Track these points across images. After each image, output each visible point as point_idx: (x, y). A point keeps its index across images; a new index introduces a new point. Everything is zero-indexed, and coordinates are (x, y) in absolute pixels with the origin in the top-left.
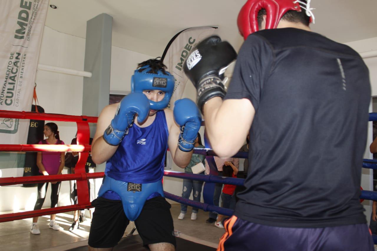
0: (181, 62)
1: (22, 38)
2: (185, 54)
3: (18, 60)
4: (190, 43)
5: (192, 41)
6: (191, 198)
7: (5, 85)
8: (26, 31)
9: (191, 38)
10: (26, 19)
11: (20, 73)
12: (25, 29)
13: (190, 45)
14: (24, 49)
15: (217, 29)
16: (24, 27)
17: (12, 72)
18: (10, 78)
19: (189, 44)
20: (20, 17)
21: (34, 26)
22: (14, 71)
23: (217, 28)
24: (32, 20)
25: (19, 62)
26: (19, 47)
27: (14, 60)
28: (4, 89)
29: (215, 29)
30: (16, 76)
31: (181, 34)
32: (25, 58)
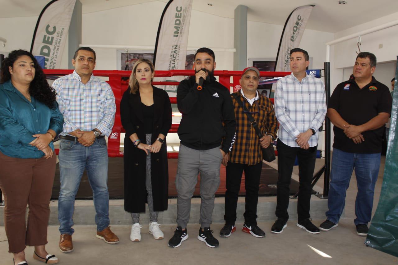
0: (293, 35)
1: (177, 36)
2: (295, 29)
3: (176, 50)
4: (299, 20)
5: (299, 18)
7: (170, 65)
8: (179, 32)
9: (299, 16)
10: (179, 24)
11: (177, 57)
12: (179, 30)
14: (179, 42)
15: (314, 7)
16: (179, 29)
17: (174, 57)
18: (173, 60)
20: (176, 24)
21: (184, 27)
22: (175, 56)
23: (315, 6)
24: (182, 24)
25: (177, 50)
26: (176, 42)
27: (174, 50)
28: (170, 67)
29: (312, 7)
30: (175, 59)
32: (179, 48)
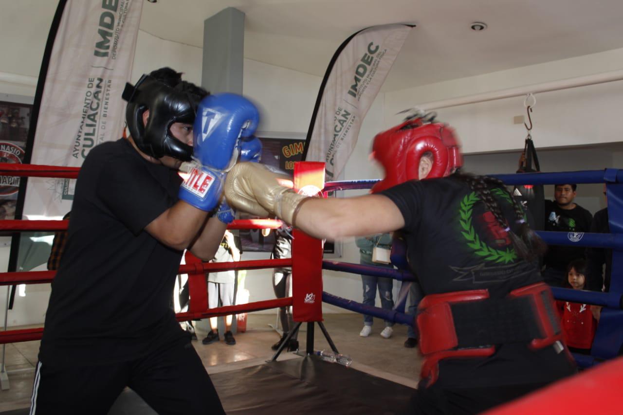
0: (355, 83)
1: (105, 54)
2: (361, 70)
3: (99, 89)
4: (371, 52)
5: (373, 48)
6: (378, 303)
7: (81, 127)
8: (111, 44)
9: (371, 44)
10: (110, 26)
11: (103, 110)
12: (109, 41)
13: (371, 56)
14: (108, 72)
15: (414, 28)
16: (109, 38)
17: (91, 109)
18: (89, 117)
19: (369, 54)
20: (102, 23)
21: (121, 36)
22: (94, 106)
23: (415, 26)
24: (120, 27)
25: (100, 92)
26: (101, 70)
27: (94, 90)
28: (80, 134)
29: (410, 28)
30: (97, 113)
31: (355, 38)
32: (109, 86)
